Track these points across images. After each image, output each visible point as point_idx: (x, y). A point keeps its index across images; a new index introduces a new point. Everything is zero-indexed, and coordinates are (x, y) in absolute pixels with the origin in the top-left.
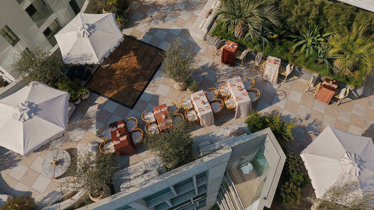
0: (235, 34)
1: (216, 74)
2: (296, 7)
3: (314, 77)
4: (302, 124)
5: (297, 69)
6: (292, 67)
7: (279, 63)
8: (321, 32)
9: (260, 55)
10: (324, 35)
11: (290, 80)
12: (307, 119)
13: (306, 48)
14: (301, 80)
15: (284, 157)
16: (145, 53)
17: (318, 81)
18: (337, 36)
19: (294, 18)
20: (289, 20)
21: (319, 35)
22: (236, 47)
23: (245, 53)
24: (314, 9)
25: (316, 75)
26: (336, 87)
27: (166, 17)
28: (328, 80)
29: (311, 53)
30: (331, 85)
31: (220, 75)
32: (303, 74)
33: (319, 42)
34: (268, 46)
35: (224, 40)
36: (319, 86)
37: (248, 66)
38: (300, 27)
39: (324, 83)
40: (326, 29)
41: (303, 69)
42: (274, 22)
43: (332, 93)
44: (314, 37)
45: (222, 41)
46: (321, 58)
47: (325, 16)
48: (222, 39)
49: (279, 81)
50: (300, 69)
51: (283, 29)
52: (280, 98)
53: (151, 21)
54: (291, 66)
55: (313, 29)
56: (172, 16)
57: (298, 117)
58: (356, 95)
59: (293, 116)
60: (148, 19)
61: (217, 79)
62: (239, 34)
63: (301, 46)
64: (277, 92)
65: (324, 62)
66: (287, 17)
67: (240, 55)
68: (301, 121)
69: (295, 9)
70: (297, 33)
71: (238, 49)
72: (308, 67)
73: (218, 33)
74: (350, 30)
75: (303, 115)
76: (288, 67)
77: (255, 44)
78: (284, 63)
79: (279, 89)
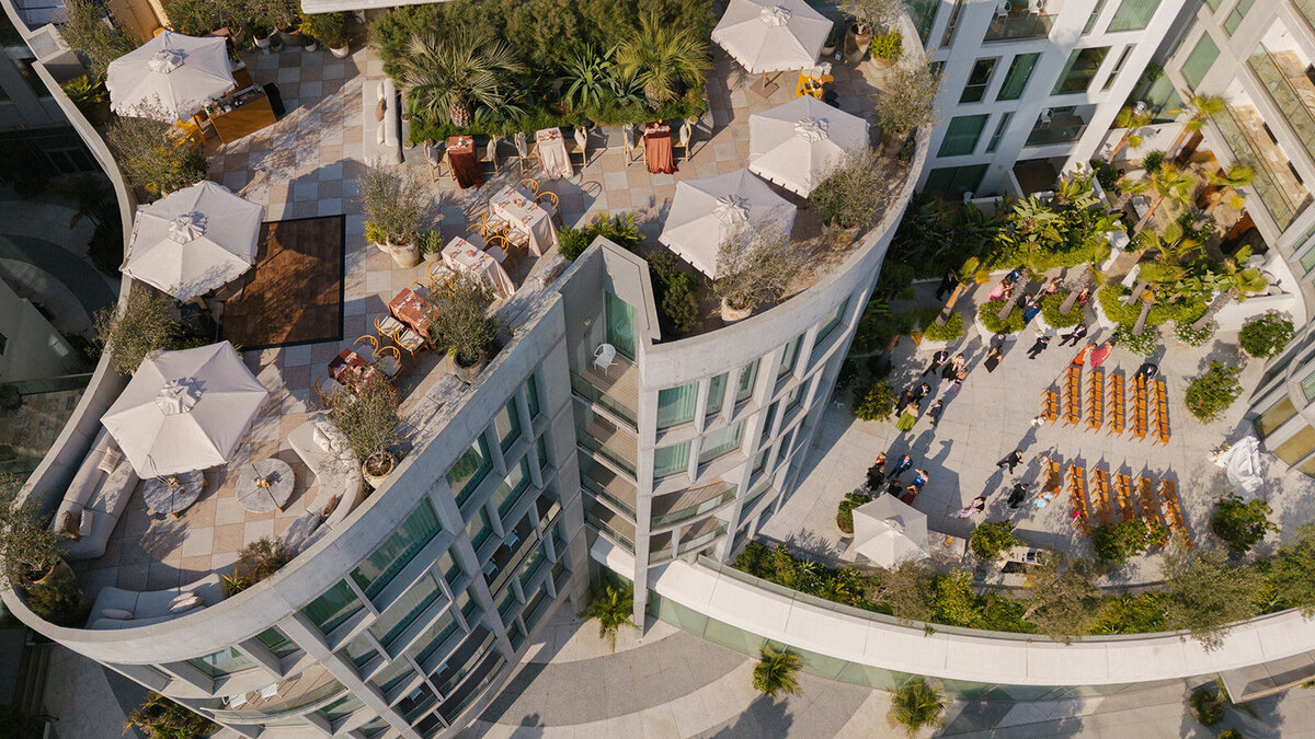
0: (455, 122)
1: (459, 209)
2: (537, 27)
3: (626, 131)
4: (650, 216)
5: (594, 133)
6: (584, 132)
7: (560, 134)
8: (599, 52)
9: (519, 138)
10: (606, 56)
11: (592, 158)
12: (652, 205)
13: (589, 91)
14: (611, 150)
15: (644, 264)
16: (299, 236)
17: (636, 136)
18: (627, 47)
19: (543, 48)
20: (536, 55)
21: (598, 60)
22: (470, 142)
23: (491, 147)
24: (567, 18)
25: (629, 127)
26: (667, 129)
27: (294, 156)
28: (650, 125)
29: (601, 94)
30: (659, 130)
31: (469, 208)
32: (607, 137)
33: (604, 69)
34: (526, 117)
35: (440, 142)
36: (642, 142)
37: (509, 170)
38: (562, 59)
39: (647, 131)
40: (603, 44)
41: (603, 129)
42: (514, 68)
43: (667, 140)
44: (593, 64)
45: (436, 146)
46: (622, 97)
47: (590, 21)
48: (435, 142)
49: (576, 170)
50: (598, 130)
51: (535, 75)
52: (592, 194)
53: (268, 178)
54: (581, 131)
55: (582, 53)
56: (305, 150)
57: (637, 210)
58: (706, 130)
59: (628, 211)
60: (260, 176)
61: (466, 217)
62: (463, 119)
63: (579, 91)
64: (583, 189)
65: (631, 102)
66: (531, 51)
67: (485, 155)
68: (646, 213)
69: (538, 29)
70: (562, 73)
71: (475, 146)
72: (609, 122)
73: (420, 134)
74: (639, 28)
75: (644, 203)
76: (577, 135)
77: (501, 123)
78: (568, 133)
79: (584, 181)
